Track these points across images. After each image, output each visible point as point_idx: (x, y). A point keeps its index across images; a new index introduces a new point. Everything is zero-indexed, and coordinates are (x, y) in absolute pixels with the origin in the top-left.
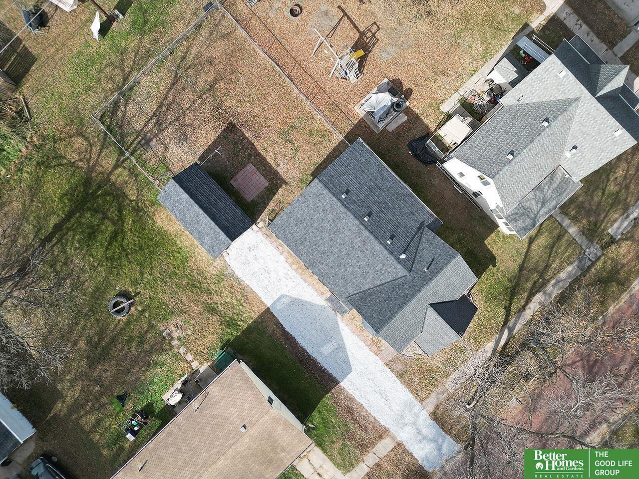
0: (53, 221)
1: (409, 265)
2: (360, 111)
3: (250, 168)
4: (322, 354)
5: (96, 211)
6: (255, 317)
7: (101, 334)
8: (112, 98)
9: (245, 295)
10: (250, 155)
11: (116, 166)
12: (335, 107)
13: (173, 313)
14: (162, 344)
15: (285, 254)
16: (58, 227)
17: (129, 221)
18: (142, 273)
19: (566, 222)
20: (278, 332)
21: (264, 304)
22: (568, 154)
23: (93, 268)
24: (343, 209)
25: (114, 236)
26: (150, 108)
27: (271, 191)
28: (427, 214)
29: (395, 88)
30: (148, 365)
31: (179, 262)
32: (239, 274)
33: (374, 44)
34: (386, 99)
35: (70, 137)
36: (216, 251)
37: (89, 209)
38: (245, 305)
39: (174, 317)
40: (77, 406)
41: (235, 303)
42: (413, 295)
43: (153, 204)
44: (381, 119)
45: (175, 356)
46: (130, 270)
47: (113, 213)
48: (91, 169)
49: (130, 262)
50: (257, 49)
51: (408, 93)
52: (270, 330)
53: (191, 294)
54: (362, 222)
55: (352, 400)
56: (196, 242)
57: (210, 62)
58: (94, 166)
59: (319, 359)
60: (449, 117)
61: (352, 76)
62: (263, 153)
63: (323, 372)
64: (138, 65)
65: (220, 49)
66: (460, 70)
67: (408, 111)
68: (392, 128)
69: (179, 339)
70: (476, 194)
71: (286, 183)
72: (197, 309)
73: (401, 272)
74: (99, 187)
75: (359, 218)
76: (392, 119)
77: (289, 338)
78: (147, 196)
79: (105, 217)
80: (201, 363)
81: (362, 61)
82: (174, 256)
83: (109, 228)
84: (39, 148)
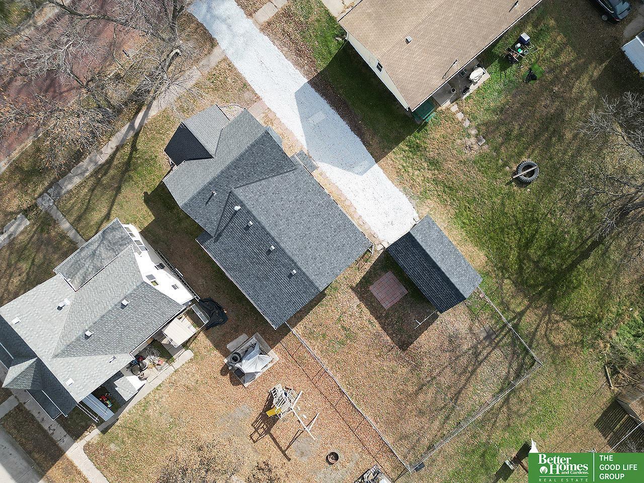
0: (589, 262)
1: (232, 198)
2: (274, 355)
3: (387, 305)
4: (325, 112)
5: (545, 269)
6: (391, 154)
7: (548, 145)
8: (521, 382)
9: (400, 177)
10: (387, 317)
11: (522, 313)
12: (299, 362)
13: (474, 162)
14: (486, 131)
15: (356, 217)
16: (585, 255)
17: (513, 257)
18: (503, 204)
19: (72, 234)
20: (368, 136)
21: (381, 166)
22: (67, 302)
23: (553, 212)
24: (296, 259)
25: (528, 244)
26: (484, 370)
27: (367, 281)
28: (211, 250)
29: (238, 377)
30: (501, 110)
31: (465, 214)
32: (404, 199)
33: (256, 421)
34: (246, 366)
35: (566, 346)
36: (426, 223)
37: (552, 272)
38: (400, 167)
39: (473, 158)
40: (578, 72)
41: (410, 169)
42: (228, 168)
43: (487, 274)
44: (253, 346)
45: (475, 118)
46: (514, 208)
47: (528, 267)
48: (547, 312)
49: (514, 216)
50: (373, 423)
51: (224, 371)
52: (376, 139)
53: (454, 180)
54: (277, 244)
55: (296, 64)
56: (446, 233)
57: (421, 413)
58: (544, 315)
59: (327, 107)
60: (185, 345)
61: (280, 391)
62: (373, 319)
63: (324, 93)
64: (494, 413)
65: (411, 424)
66: (172, 391)
67: (226, 353)
68: (243, 337)
69: (469, 135)
70: (161, 266)
71: (352, 288)
72: (449, 165)
73: (240, 193)
74: (540, 294)
75: (279, 249)
76: (241, 346)
77: (357, 129)
78: (492, 282)
79: (536, 263)
80: (448, 109)
81: (269, 405)
82: (469, 220)
83: (533, 252)
84: (599, 336)
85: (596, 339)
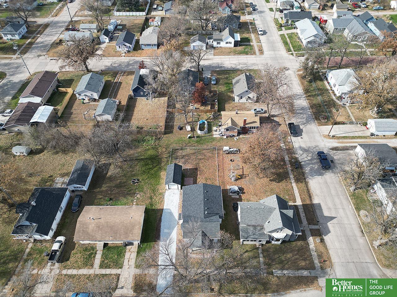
0: (143, 157)
2: (228, 187)
3: (192, 179)
4: (164, 230)
5: (152, 162)
6: (158, 208)
7: (124, 183)
8: (179, 148)
9: (162, 202)
10: (194, 177)
11: (165, 158)
12: (223, 182)
13: (143, 192)
14: (133, 196)
15: (180, 201)
16: (142, 159)
17: (156, 169)
18: (146, 179)
19: (261, 255)
20: (159, 216)
21: (163, 207)
23: (139, 171)
24: (203, 193)
25: (150, 169)
26: (183, 154)
28: (222, 214)
29: (241, 189)
30: (125, 197)
31: (156, 184)
32: (166, 196)
33: (244, 178)
34: (237, 188)
35: (164, 148)
38: (159, 204)
40: (102, 192)
41: (158, 202)
43: (164, 169)
45: (132, 200)
46: (145, 177)
47: (155, 165)
48: (160, 155)
49: (147, 175)
52: (158, 214)
53: (151, 191)
54: (204, 199)
56: (164, 183)
58: (162, 155)
59: (162, 231)
62: (198, 178)
63: (159, 236)
64: (190, 146)
67: (240, 196)
69: (137, 198)
70: (239, 223)
72: (148, 195)
73: (203, 217)
74: (158, 159)
76: (235, 195)
77: (160, 220)
78: (165, 167)
79: (153, 164)
81: (238, 179)
82: (156, 182)
83: (151, 166)
84: (155, 145)
85: (157, 145)
